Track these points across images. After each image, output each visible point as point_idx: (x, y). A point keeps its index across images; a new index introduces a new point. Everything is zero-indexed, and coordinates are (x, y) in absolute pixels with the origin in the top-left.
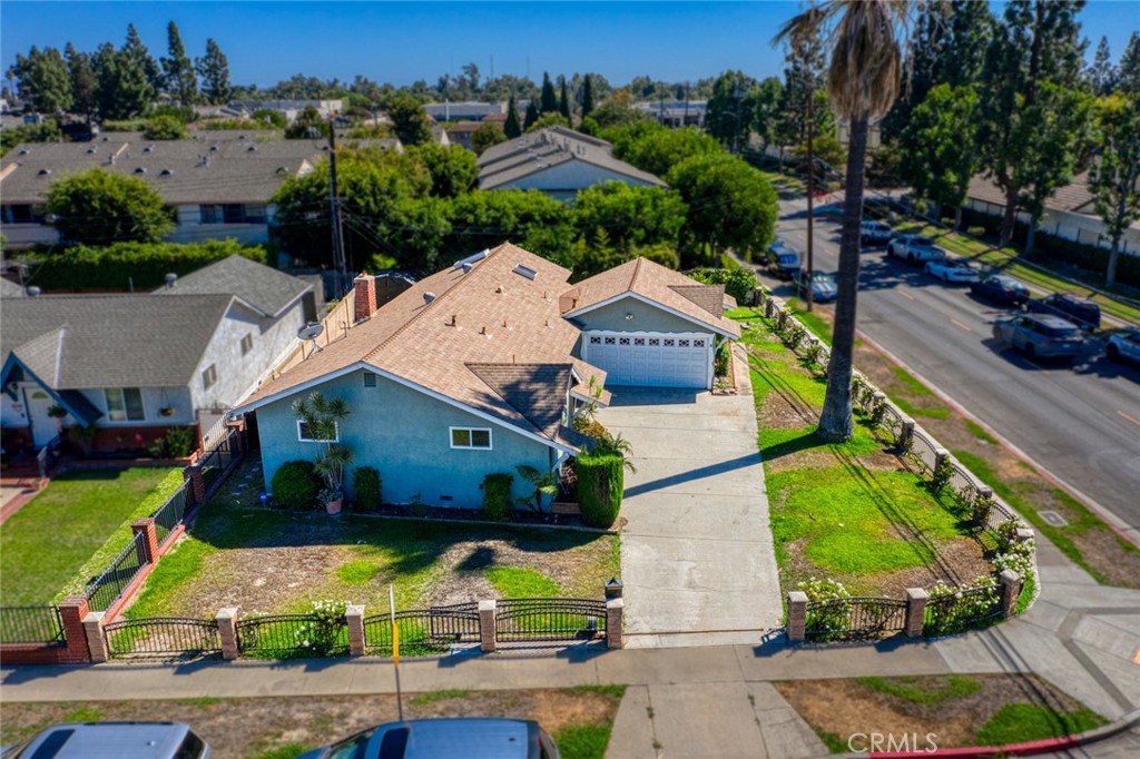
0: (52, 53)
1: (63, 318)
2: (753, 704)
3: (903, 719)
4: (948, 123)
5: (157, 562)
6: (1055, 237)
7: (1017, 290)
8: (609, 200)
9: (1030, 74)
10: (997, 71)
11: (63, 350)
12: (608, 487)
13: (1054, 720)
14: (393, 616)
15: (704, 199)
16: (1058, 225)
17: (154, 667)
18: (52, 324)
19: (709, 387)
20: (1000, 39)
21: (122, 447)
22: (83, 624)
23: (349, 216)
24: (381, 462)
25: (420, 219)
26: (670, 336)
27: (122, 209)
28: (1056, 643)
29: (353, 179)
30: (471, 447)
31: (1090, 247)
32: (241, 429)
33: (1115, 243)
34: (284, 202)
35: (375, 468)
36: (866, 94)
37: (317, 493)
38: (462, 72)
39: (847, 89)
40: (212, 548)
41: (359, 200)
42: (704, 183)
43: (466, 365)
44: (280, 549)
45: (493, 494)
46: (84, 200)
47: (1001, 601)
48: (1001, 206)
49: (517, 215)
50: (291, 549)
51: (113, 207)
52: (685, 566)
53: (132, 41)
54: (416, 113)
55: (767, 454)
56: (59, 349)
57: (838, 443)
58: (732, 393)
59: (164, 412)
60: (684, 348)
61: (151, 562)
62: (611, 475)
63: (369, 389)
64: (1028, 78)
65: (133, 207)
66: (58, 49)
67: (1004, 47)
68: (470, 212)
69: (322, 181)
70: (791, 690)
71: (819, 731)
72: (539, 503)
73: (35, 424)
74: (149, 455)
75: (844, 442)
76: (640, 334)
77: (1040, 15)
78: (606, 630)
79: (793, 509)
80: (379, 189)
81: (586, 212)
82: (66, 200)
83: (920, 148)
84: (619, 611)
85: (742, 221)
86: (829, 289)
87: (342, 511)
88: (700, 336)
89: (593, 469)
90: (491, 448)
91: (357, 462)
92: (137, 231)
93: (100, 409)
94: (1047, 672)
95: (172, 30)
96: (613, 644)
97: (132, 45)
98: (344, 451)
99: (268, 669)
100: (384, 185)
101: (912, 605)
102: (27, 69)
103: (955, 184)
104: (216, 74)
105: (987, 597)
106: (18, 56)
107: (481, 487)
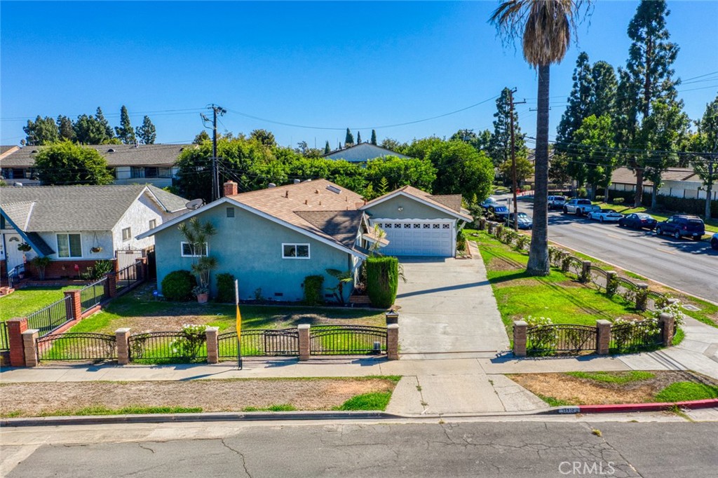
0: (50, 121)
1: (35, 197)
2: (492, 384)
3: (601, 390)
4: (596, 136)
5: (79, 321)
6: (669, 197)
7: (649, 220)
8: (388, 165)
9: (645, 100)
10: (625, 100)
11: (32, 213)
12: (387, 277)
13: (711, 390)
14: (239, 333)
15: (447, 166)
16: (671, 190)
18: (28, 199)
19: (454, 254)
20: (625, 80)
21: (65, 275)
22: (22, 335)
23: (223, 168)
24: (236, 270)
25: (268, 172)
26: (427, 221)
27: (81, 165)
28: (704, 358)
29: (227, 148)
30: (296, 258)
31: (693, 199)
32: (144, 262)
33: (709, 192)
34: (182, 164)
35: (231, 274)
36: (548, 47)
37: (192, 288)
38: (297, 146)
39: (535, 45)
40: (118, 317)
41: (230, 160)
42: (446, 156)
43: (294, 212)
44: (165, 317)
45: (310, 288)
46: (58, 159)
47: (662, 331)
48: (634, 185)
49: (329, 170)
50: (172, 317)
51: (76, 164)
52: (442, 326)
53: (99, 117)
54: (268, 138)
55: (493, 281)
56: (30, 212)
57: (541, 276)
58: (468, 257)
59: (95, 250)
60: (436, 230)
61: (75, 319)
62: (389, 268)
63: (229, 219)
64: (644, 102)
65: (88, 164)
66: (53, 118)
67: (628, 85)
68: (299, 169)
69: (208, 148)
70: (519, 378)
71: (541, 396)
72: (341, 293)
73: (9, 259)
74: (82, 278)
75: (544, 276)
76: (408, 221)
77: (649, 65)
78: (387, 350)
79: (512, 302)
80: (243, 154)
81: (373, 172)
82: (46, 159)
83: (580, 154)
84: (396, 331)
85: (471, 179)
86: (528, 221)
87: (208, 301)
88: (447, 221)
89: (377, 265)
90: (309, 258)
91: (220, 269)
92: (89, 179)
93: (53, 248)
94: (700, 370)
95: (123, 110)
96: (392, 357)
97: (99, 120)
98: (212, 261)
99: (149, 369)
100: (246, 152)
101: (601, 330)
102: (33, 129)
103: (603, 173)
104: (149, 137)
105: (652, 327)
106: (28, 121)
107: (302, 285)
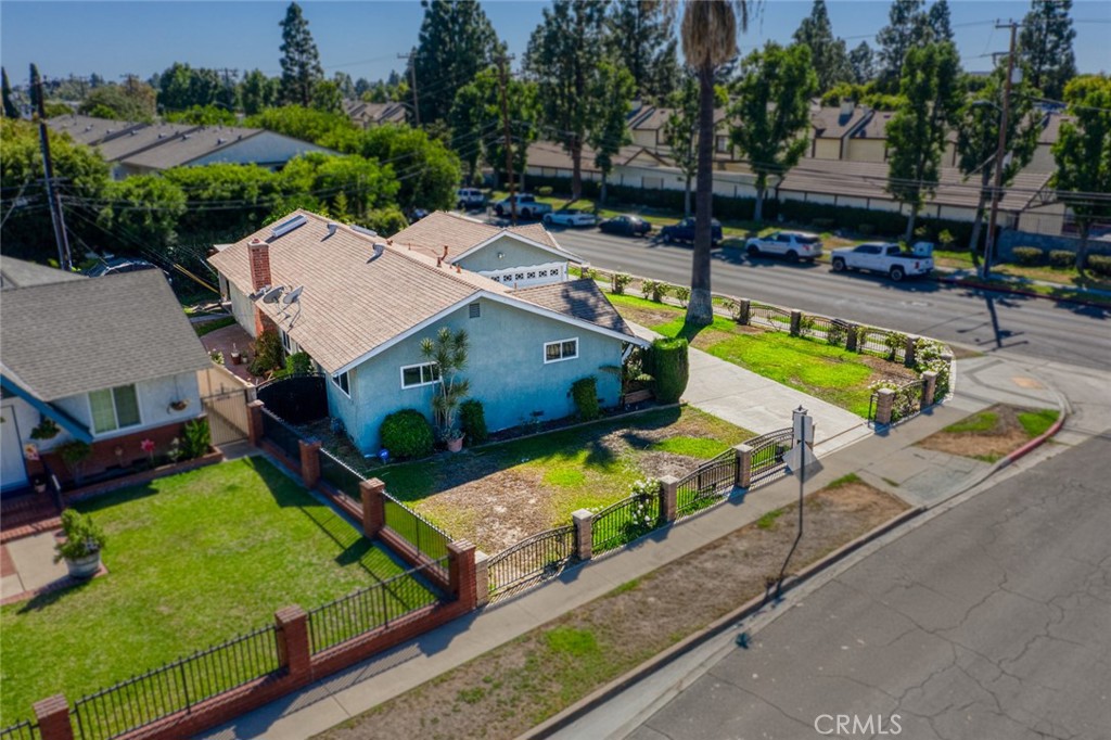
2: (922, 458)
16: (622, 177)
17: (534, 590)
22: (476, 566)
26: (533, 269)
30: (561, 359)
31: (655, 190)
33: (689, 183)
59: (175, 406)
60: (543, 279)
63: (473, 320)
71: (971, 457)
76: (509, 271)
88: (556, 265)
90: (577, 357)
103: (516, 153)
107: (568, 395)
